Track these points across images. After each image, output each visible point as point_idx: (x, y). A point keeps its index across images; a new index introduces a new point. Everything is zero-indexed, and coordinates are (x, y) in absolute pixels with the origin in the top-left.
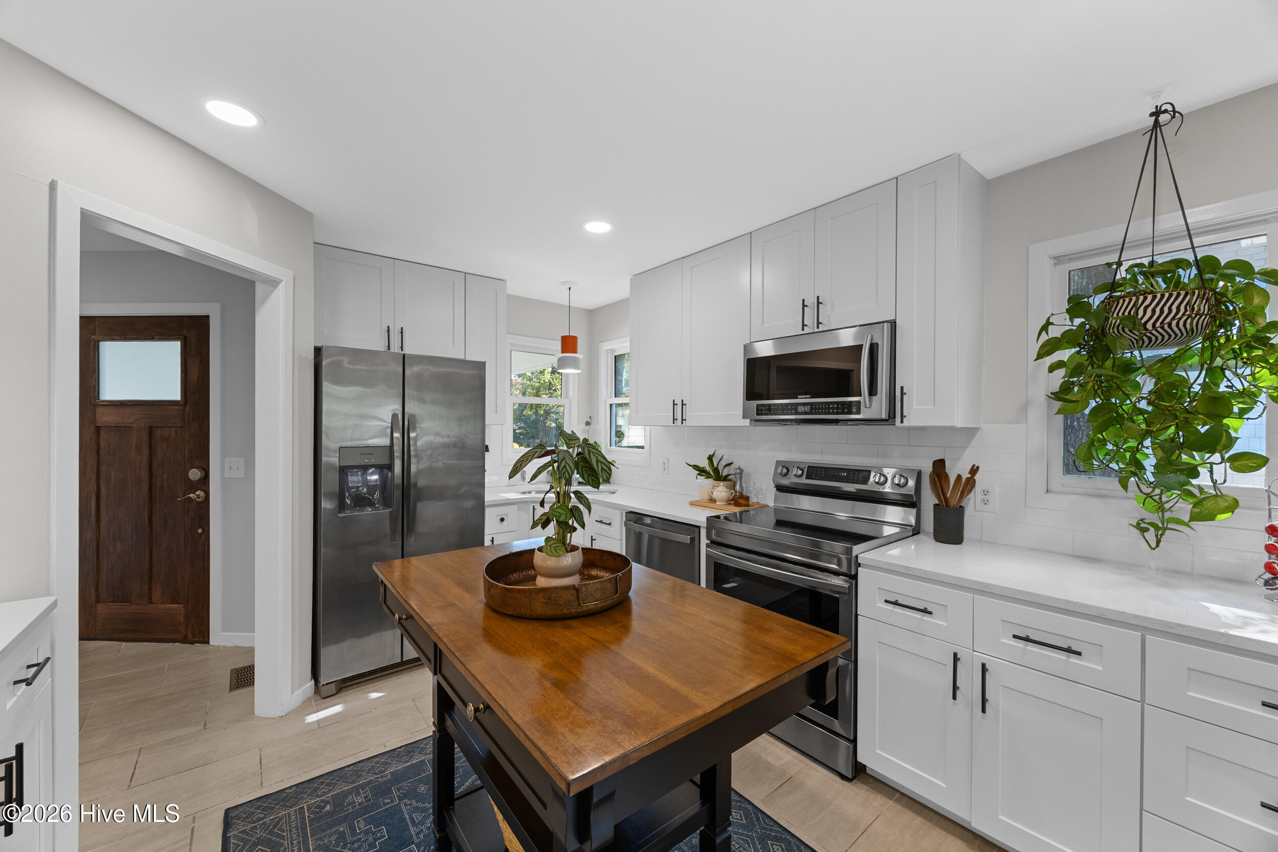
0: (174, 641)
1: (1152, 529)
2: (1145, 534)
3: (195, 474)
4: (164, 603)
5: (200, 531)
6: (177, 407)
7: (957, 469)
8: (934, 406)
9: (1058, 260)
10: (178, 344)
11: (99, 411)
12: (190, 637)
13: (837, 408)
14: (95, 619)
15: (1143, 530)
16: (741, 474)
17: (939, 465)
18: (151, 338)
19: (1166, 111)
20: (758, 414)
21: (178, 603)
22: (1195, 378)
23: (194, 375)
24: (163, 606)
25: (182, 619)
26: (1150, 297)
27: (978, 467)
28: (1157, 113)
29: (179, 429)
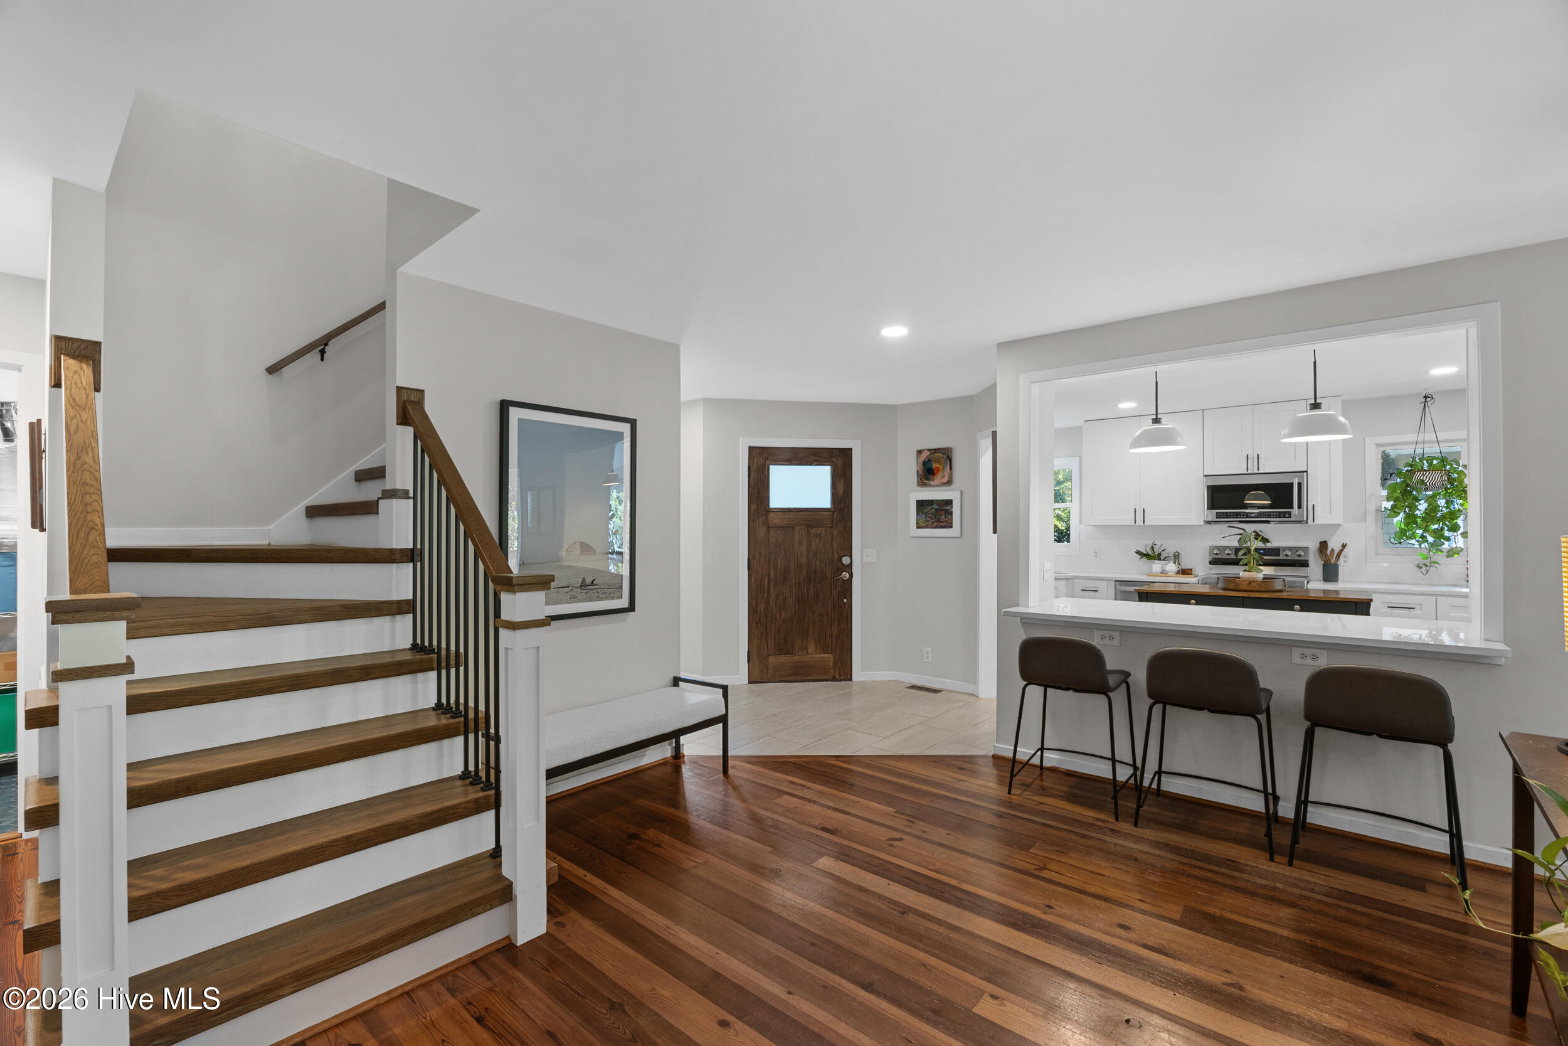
0: (826, 680)
1: (1424, 566)
2: (1421, 570)
3: (846, 560)
4: (816, 654)
5: (845, 600)
6: (829, 513)
7: (1334, 545)
8: (1330, 513)
9: (1378, 445)
10: (828, 468)
11: (771, 515)
12: (837, 676)
13: (1273, 515)
14: (768, 667)
15: (1420, 568)
16: (1178, 555)
17: (1323, 545)
18: (811, 464)
19: (1429, 397)
20: (1217, 518)
21: (827, 653)
22: (1442, 502)
23: (841, 490)
24: (817, 656)
25: (831, 664)
26: (1428, 473)
27: (1346, 544)
28: (1426, 397)
29: (828, 529)
